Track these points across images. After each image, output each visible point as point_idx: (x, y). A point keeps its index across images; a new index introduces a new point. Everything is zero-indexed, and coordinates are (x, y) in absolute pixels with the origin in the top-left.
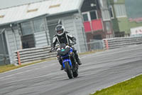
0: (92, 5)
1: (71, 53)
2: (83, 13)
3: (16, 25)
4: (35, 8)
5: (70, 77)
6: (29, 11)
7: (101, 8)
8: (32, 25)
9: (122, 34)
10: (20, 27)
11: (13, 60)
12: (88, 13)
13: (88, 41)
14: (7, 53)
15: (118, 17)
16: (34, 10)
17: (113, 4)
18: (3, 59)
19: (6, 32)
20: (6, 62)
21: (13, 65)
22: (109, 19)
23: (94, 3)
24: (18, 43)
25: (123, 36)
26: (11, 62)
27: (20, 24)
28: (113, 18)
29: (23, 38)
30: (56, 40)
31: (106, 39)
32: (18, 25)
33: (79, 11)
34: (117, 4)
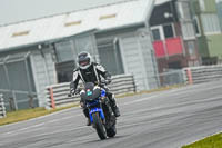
0: (167, 15)
1: (103, 97)
2: (152, 28)
3: (48, 46)
4: (76, 20)
5: (102, 138)
6: (67, 25)
7: (181, 20)
8: (72, 46)
9: (213, 61)
10: (54, 49)
11: (43, 100)
12: (161, 28)
13: (160, 71)
14: (34, 90)
15: (207, 34)
16: (74, 23)
17: (198, 13)
18: (28, 99)
19: (31, 57)
20: (32, 103)
21: (44, 109)
22: (193, 37)
23: (170, 12)
24: (51, 74)
25: (215, 63)
26: (40, 103)
27: (53, 44)
28: (199, 35)
29: (59, 67)
30: (79, 76)
31: (189, 69)
32: (51, 47)
33: (147, 25)
34: (206, 13)
